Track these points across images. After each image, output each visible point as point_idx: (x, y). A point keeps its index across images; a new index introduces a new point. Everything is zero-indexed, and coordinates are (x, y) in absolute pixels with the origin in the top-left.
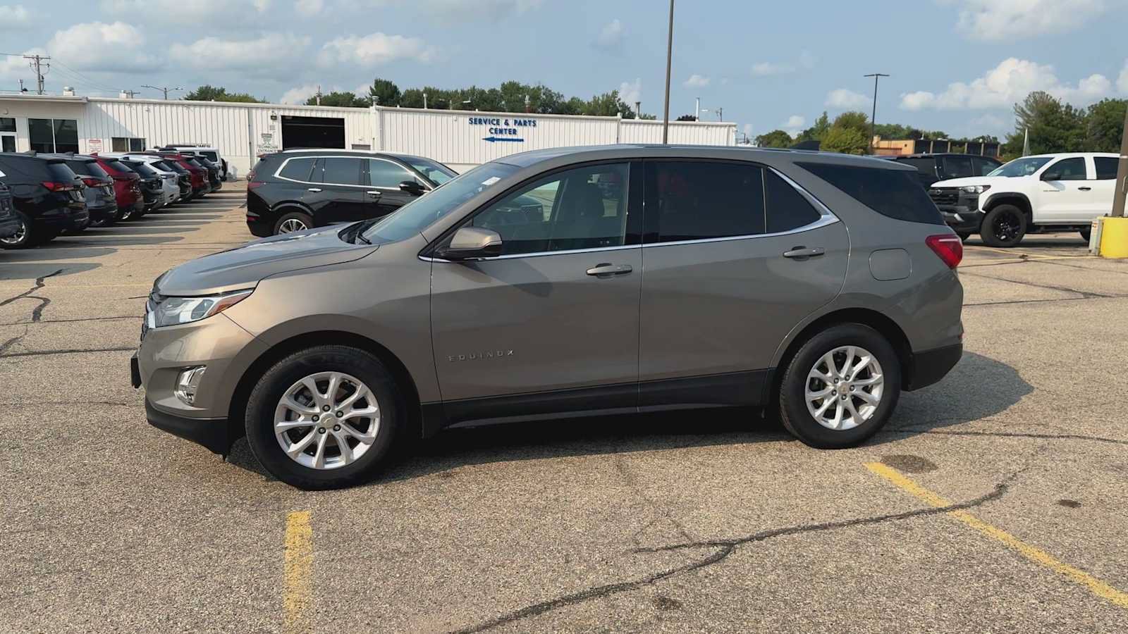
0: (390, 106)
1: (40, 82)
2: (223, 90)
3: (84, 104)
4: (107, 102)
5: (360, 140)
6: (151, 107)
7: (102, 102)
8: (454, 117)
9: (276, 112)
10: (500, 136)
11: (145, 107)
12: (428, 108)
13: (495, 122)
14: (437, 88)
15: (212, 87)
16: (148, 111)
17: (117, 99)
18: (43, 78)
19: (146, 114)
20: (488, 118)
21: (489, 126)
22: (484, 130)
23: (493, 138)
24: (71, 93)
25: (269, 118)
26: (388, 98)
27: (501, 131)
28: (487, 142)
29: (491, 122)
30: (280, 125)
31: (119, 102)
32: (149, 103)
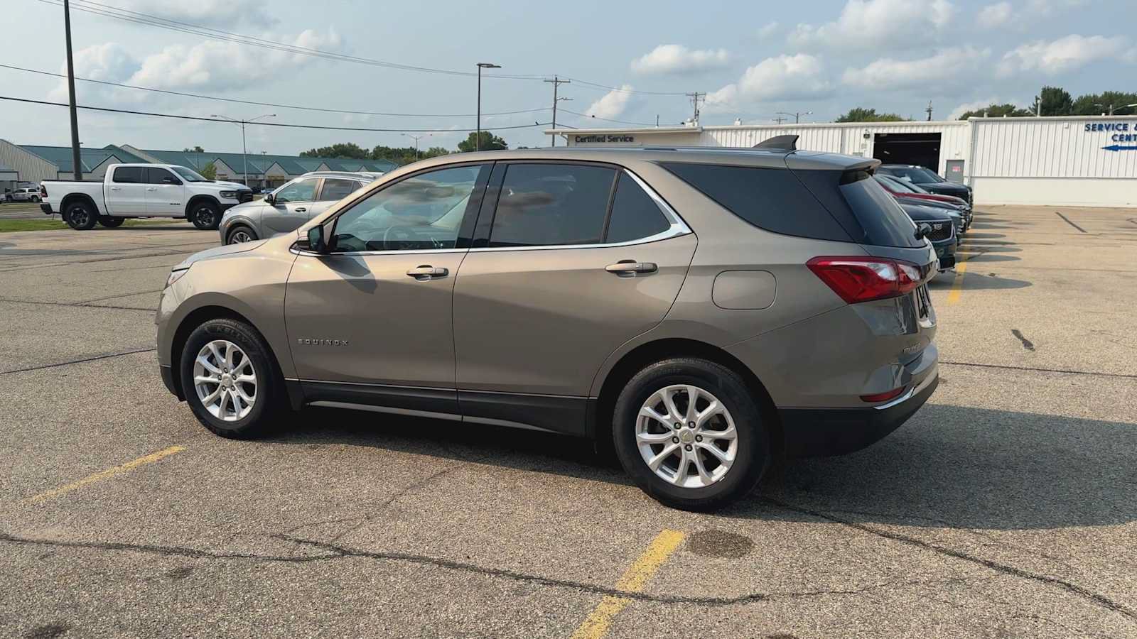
0: (1057, 115)
1: (696, 115)
2: (873, 111)
3: (699, 133)
4: (718, 130)
5: (957, 155)
6: (754, 132)
7: (713, 130)
8: (1066, 124)
9: (870, 130)
10: (1126, 144)
11: (749, 133)
12: (1041, 115)
13: (1121, 128)
14: (1120, 91)
15: (864, 109)
16: (751, 136)
18: (698, 112)
19: (748, 138)
20: (1112, 123)
21: (1112, 133)
22: (1106, 137)
23: (1117, 146)
24: (691, 124)
25: (862, 136)
26: (1055, 107)
27: (1129, 138)
28: (1108, 151)
29: (1116, 128)
30: (873, 143)
31: (737, 130)
32: (752, 129)
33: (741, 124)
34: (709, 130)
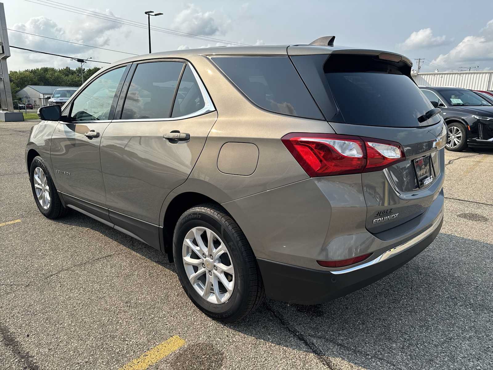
3: (416, 76)
4: (425, 74)
6: (443, 76)
7: (423, 74)
11: (441, 76)
16: (442, 77)
17: (434, 73)
18: (420, 67)
31: (435, 74)
33: (438, 72)
34: (421, 74)
